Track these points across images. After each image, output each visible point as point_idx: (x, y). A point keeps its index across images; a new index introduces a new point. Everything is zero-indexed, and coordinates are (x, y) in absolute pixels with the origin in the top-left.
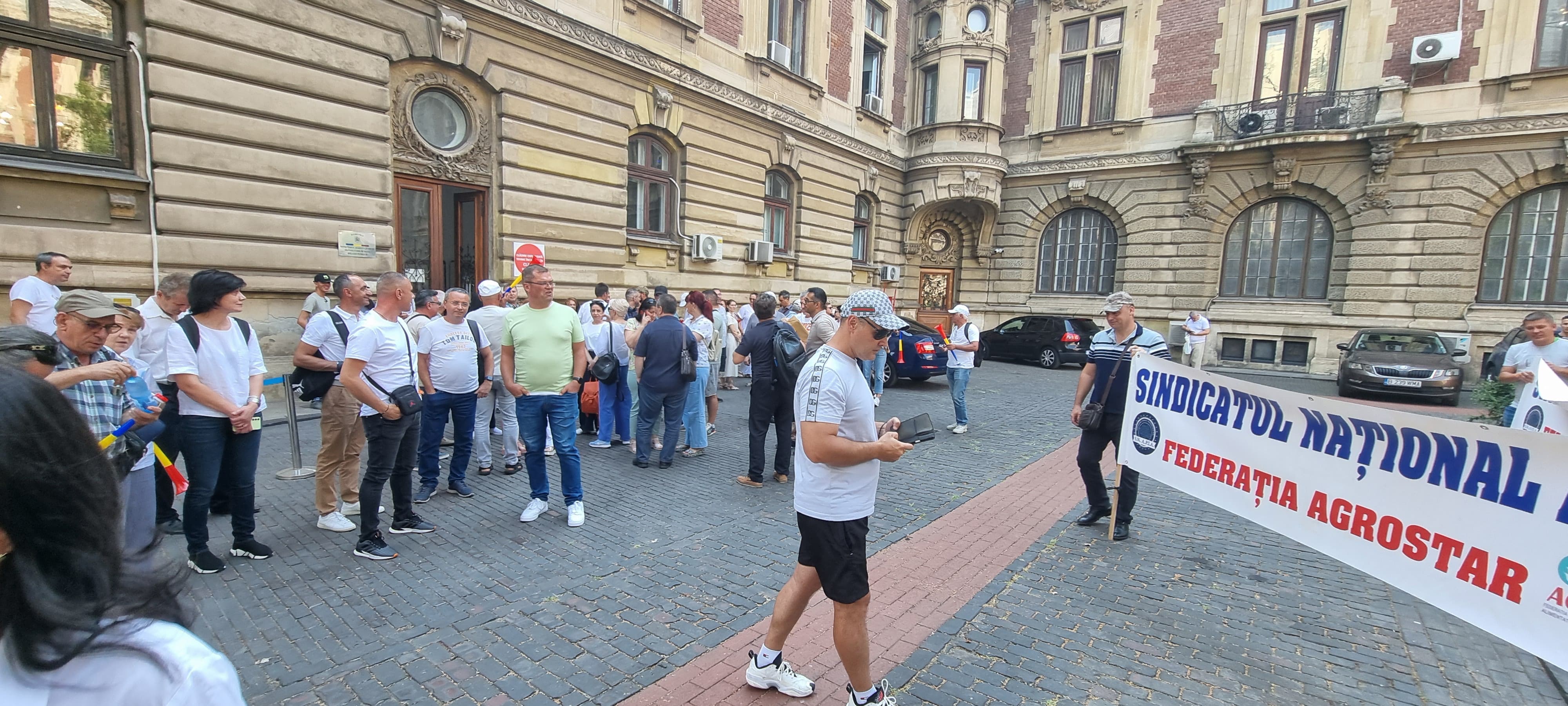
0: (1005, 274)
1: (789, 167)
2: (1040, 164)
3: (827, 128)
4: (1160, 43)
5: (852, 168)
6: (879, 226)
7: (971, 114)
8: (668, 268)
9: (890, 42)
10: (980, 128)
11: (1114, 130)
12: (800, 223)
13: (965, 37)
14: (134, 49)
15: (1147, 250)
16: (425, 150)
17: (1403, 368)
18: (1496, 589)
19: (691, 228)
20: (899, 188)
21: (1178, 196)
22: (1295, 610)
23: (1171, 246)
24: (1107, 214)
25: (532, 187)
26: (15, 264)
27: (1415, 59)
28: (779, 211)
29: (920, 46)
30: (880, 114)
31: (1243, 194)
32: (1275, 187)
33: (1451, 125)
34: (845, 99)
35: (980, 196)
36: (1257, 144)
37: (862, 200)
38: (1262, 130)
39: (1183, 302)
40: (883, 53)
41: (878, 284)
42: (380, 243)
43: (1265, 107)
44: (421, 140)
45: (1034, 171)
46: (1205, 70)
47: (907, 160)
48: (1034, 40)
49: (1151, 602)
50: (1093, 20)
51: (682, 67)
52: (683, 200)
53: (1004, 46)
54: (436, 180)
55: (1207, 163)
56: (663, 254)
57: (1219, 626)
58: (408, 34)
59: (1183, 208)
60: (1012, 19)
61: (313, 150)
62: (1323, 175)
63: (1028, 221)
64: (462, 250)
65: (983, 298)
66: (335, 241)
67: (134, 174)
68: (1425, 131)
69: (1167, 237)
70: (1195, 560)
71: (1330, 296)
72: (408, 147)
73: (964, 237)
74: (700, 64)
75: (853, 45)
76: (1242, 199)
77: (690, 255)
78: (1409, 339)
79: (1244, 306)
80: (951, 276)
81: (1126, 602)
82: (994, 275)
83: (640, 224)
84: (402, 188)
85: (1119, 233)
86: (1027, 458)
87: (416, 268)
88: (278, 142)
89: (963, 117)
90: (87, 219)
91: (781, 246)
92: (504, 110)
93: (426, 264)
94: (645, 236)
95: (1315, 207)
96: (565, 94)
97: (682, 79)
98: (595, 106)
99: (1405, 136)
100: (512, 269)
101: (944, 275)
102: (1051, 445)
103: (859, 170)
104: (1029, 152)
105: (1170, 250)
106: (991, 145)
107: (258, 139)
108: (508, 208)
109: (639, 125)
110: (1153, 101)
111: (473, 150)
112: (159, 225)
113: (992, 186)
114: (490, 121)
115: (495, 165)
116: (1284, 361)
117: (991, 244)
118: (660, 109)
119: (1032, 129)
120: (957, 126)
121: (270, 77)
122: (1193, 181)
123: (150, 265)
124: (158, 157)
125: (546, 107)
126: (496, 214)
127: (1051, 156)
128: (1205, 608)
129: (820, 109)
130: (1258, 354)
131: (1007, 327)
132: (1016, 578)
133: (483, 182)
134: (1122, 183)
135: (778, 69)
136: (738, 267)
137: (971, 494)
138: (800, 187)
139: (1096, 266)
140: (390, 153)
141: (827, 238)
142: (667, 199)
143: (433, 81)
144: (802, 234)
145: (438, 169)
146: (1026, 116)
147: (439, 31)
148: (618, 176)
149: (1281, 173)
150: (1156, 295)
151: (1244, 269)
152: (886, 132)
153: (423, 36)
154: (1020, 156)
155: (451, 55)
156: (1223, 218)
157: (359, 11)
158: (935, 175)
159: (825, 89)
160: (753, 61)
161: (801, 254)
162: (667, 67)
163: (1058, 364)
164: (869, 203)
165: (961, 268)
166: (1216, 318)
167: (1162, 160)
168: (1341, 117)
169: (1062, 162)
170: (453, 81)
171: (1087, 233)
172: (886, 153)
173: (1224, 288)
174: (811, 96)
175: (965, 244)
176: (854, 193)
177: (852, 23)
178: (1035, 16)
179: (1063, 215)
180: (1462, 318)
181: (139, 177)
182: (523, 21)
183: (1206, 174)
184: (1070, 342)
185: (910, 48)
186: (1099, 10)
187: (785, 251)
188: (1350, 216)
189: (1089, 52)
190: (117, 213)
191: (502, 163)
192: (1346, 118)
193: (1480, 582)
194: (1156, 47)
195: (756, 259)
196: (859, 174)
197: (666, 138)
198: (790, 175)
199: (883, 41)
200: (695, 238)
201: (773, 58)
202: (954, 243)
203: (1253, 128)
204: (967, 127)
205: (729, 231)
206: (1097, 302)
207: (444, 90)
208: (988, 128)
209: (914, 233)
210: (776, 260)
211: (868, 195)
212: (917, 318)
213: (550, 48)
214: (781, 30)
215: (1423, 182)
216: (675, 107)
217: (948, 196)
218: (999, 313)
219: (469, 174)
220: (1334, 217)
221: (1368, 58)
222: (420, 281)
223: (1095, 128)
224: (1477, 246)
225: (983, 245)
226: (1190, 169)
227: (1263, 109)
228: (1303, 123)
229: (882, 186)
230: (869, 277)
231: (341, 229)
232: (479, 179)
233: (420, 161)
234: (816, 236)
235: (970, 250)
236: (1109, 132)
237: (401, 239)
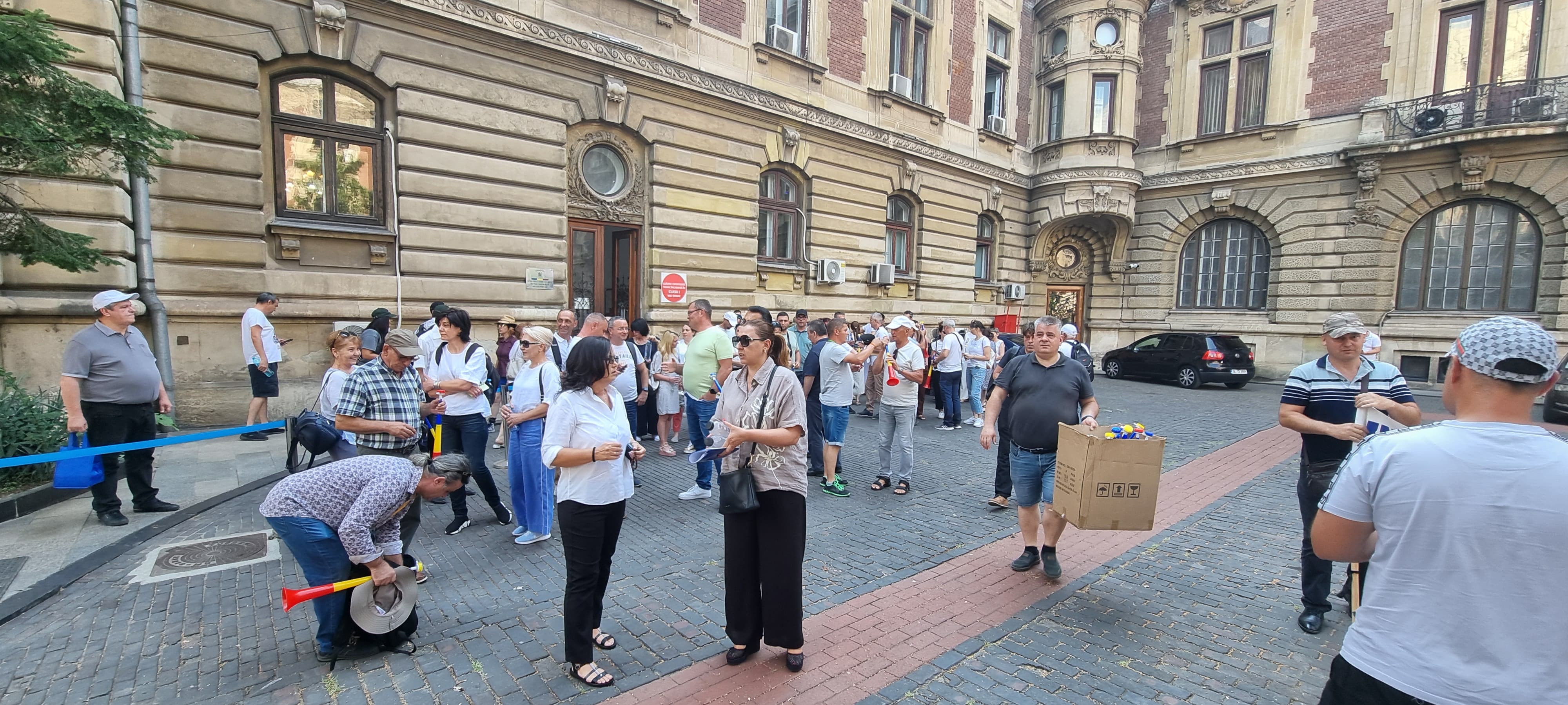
0: (1140, 290)
1: (910, 192)
2: (1179, 174)
3: (948, 152)
4: (1317, 40)
5: (973, 188)
6: (1003, 244)
7: (1100, 127)
8: (794, 291)
9: (1014, 63)
10: (1110, 141)
11: (1264, 136)
12: (922, 244)
13: (1093, 52)
14: (389, 133)
15: (1305, 261)
16: (592, 197)
19: (817, 254)
20: (1023, 205)
21: (1341, 202)
23: (1334, 256)
24: (1258, 224)
25: (677, 224)
26: (310, 301)
28: (900, 234)
29: (1045, 63)
30: (1003, 134)
31: (1423, 197)
32: (1464, 188)
34: (966, 123)
35: (1111, 210)
36: (1439, 142)
37: (985, 219)
38: (1444, 127)
40: (1006, 74)
41: (1002, 302)
42: (557, 278)
43: (1448, 100)
44: (589, 189)
46: (1372, 65)
47: (1031, 178)
48: (1170, 47)
50: (1237, 23)
51: (809, 107)
52: (809, 228)
53: (1136, 56)
54: (600, 222)
55: (1377, 165)
56: (791, 278)
58: (581, 101)
59: (1347, 215)
60: (1145, 28)
61: (509, 203)
62: (1526, 172)
63: (1167, 234)
64: (618, 280)
65: (1117, 314)
66: (523, 276)
67: (386, 230)
69: (1329, 246)
71: (1539, 308)
72: (579, 196)
73: (1095, 253)
74: (826, 102)
75: (974, 69)
76: (1423, 202)
77: (815, 278)
79: (1427, 320)
80: (1081, 293)
82: (1128, 290)
83: (769, 251)
84: (574, 230)
85: (1271, 244)
87: (583, 297)
88: (485, 198)
89: (1091, 131)
90: (356, 266)
91: (903, 268)
92: (655, 159)
93: (591, 295)
94: (773, 262)
95: (1515, 209)
96: (705, 141)
97: (809, 117)
98: (731, 148)
100: (660, 296)
101: (1073, 291)
102: (1174, 463)
103: (981, 191)
104: (1166, 163)
105: (1334, 260)
106: (1124, 158)
107: (471, 198)
108: (657, 243)
109: (770, 163)
110: (1310, 102)
111: (629, 194)
112: (402, 269)
113: (1125, 200)
114: (644, 169)
115: (647, 206)
117: (1124, 259)
118: (789, 147)
119: (1169, 139)
120: (1085, 141)
121: (480, 147)
122: (1359, 186)
123: (396, 300)
124: (403, 216)
125: (689, 152)
126: (648, 249)
127: (1191, 165)
129: (941, 133)
131: (1143, 344)
133: (637, 221)
134: (1273, 191)
135: (899, 100)
136: (860, 289)
138: (922, 210)
139: (1245, 279)
140: (565, 201)
141: (948, 258)
142: (794, 226)
143: (599, 139)
144: (923, 255)
145: (601, 212)
146: (1163, 126)
147: (605, 96)
148: (750, 209)
149: (1471, 173)
150: (1317, 310)
151: (1426, 279)
152: (1010, 151)
153: (592, 102)
154: (1156, 167)
155: (614, 116)
156: (1399, 224)
157: (544, 87)
158: (1062, 191)
159: (946, 115)
160: (876, 95)
161: (922, 275)
162: (795, 108)
163: (1198, 383)
164: (992, 222)
165: (1092, 285)
166: (1392, 333)
167: (1321, 164)
168: (1545, 107)
169: (1203, 171)
170: (615, 137)
171: (1234, 245)
172: (1009, 172)
173: (1402, 301)
174: (932, 123)
175: (1096, 259)
176: (976, 213)
177: (973, 48)
178: (1172, 24)
179: (1207, 226)
181: (390, 232)
182: (672, 81)
183: (1376, 178)
184: (1212, 361)
185: (1035, 67)
186: (1244, 11)
187: (906, 272)
188: (1561, 218)
189: (1233, 57)
190: (375, 260)
191: (652, 204)
192: (1552, 108)
194: (1312, 45)
195: (877, 281)
196: (981, 194)
197: (794, 172)
198: (912, 199)
199: (1006, 62)
200: (820, 262)
201: (894, 90)
202: (1084, 259)
203: (1435, 124)
204: (1096, 142)
205: (851, 255)
206: (1247, 318)
207: (607, 145)
208: (1120, 141)
209: (1040, 251)
210: (897, 281)
211: (991, 214)
213: (694, 102)
214: (903, 63)
216: (802, 143)
217: (1075, 212)
218: (1134, 330)
219: (626, 215)
220: (1541, 219)
222: (586, 308)
223: (1241, 134)
225: (1116, 261)
226: (1357, 173)
227: (1444, 103)
228: (1494, 116)
229: (1007, 205)
230: (993, 296)
231: (529, 266)
232: (634, 219)
233: (588, 206)
234: (937, 257)
235: (1101, 266)
236: (1257, 137)
237: (572, 273)
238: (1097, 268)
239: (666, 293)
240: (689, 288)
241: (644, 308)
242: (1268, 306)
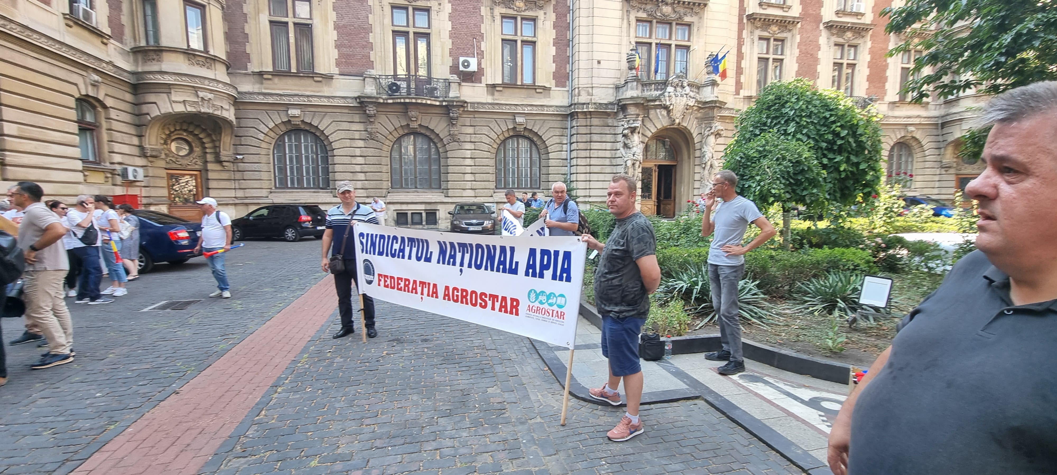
0: (247, 175)
2: (265, 94)
3: (27, 28)
4: (337, 27)
5: (65, 71)
6: (111, 130)
7: (196, 44)
10: (207, 58)
11: (315, 79)
12: (2, 120)
15: (347, 160)
17: (474, 221)
18: (511, 313)
20: (128, 97)
21: (360, 127)
22: (443, 351)
23: (361, 158)
24: (318, 135)
27: (461, 68)
30: (94, 26)
31: (395, 129)
32: (411, 126)
33: (478, 103)
34: (47, 4)
35: (216, 113)
36: (399, 101)
37: (84, 104)
38: (400, 93)
39: (372, 192)
41: (119, 183)
43: (400, 80)
45: (260, 99)
46: (366, 51)
47: (134, 73)
49: (372, 373)
55: (375, 108)
57: (409, 373)
59: (364, 135)
62: (432, 122)
63: (261, 136)
65: (232, 193)
68: (469, 105)
69: (358, 152)
70: (393, 340)
71: (442, 188)
73: (206, 145)
76: (395, 131)
78: (475, 207)
79: (404, 194)
80: (199, 176)
81: (358, 378)
82: (238, 175)
85: (328, 148)
86: (281, 305)
89: (188, 46)
95: (431, 140)
99: (462, 106)
101: (191, 175)
102: (299, 293)
103: (75, 75)
104: (254, 84)
105: (362, 160)
106: (220, 73)
110: (338, 63)
113: (226, 107)
116: (427, 224)
117: (231, 152)
119: (253, 67)
120: (184, 52)
122: (368, 119)
127: (272, 89)
128: (401, 365)
130: (414, 221)
131: (256, 214)
132: (279, 390)
134: (325, 115)
137: (236, 341)
139: (316, 170)
144: (6, 132)
146: (247, 57)
149: (413, 119)
151: (402, 172)
152: (104, 43)
154: (247, 86)
156: (388, 142)
158: (167, 91)
161: (7, 153)
163: (298, 237)
164: (94, 107)
165: (207, 170)
166: (391, 201)
167: (348, 103)
168: (435, 92)
169: (281, 95)
171: (306, 148)
172: (106, 63)
173: (393, 184)
175: (208, 151)
176: (72, 96)
179: (288, 133)
180: (492, 196)
183: (375, 115)
184: (305, 222)
188: (445, 145)
189: (290, 20)
192: (437, 93)
193: (506, 312)
194: (335, 29)
196: (77, 80)
202: (197, 150)
203: (396, 91)
204: (194, 55)
206: (320, 194)
208: (215, 59)
209: (153, 140)
211: (91, 100)
212: (170, 211)
215: (470, 130)
217: (184, 110)
218: (247, 204)
220: (439, 145)
221: (443, 63)
223: (302, 75)
224: (492, 162)
225: (225, 152)
226: (365, 111)
227: (399, 81)
228: (419, 92)
229: (109, 94)
230: (107, 177)
234: (27, 135)
235: (213, 156)
236: (311, 79)
238: (210, 157)
242: (331, 187)
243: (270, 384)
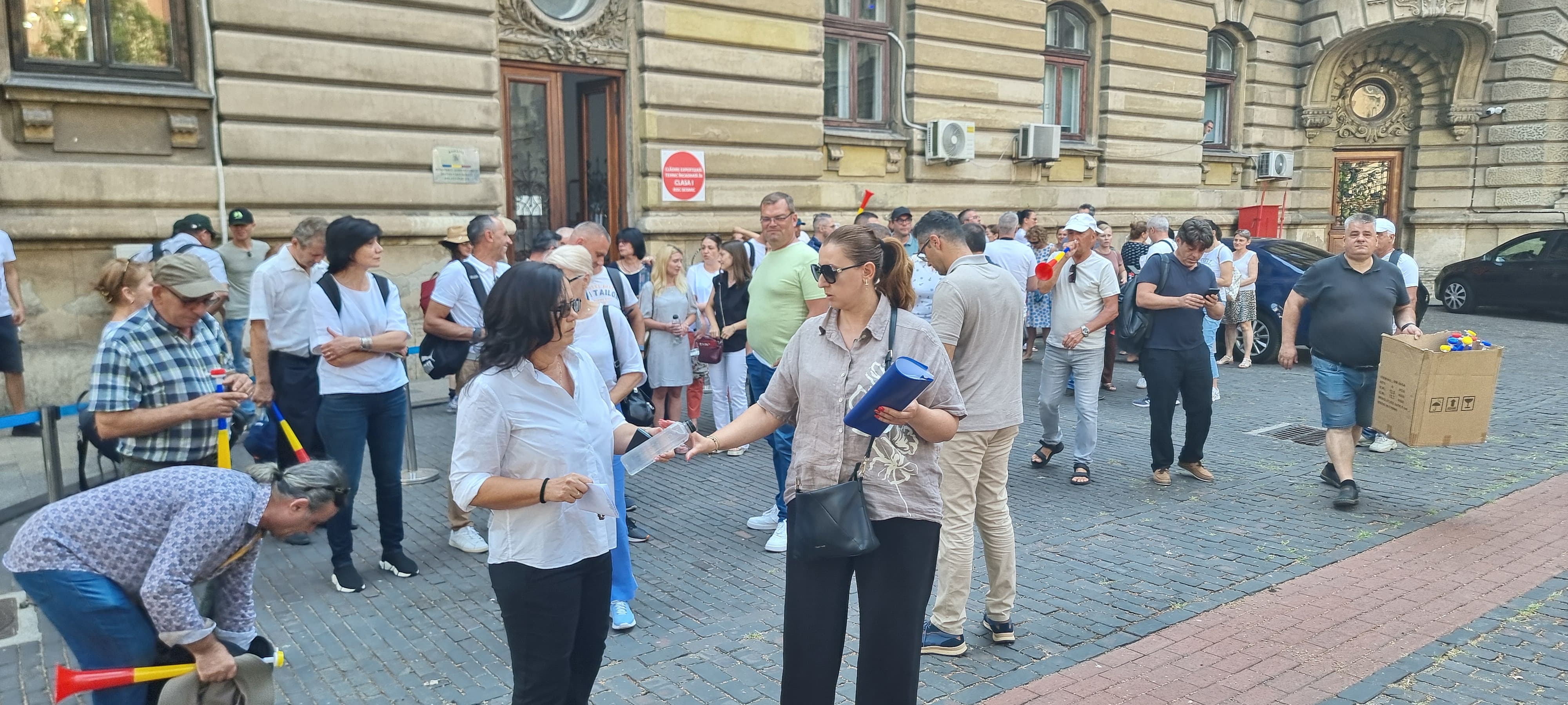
0: (1507, 153)
6: (1254, 81)
8: (888, 178)
12: (1107, 87)
16: (540, 23)
19: (925, 111)
20: (1289, 10)
25: (684, 66)
26: (74, 212)
28: (1070, 70)
35: (1454, 12)
37: (1222, 39)
41: (1252, 183)
42: (485, 163)
44: (534, 9)
52: (910, 66)
54: (554, 66)
56: (880, 156)
61: (399, 37)
64: (589, 166)
65: (1464, 199)
66: (427, 162)
67: (195, 88)
72: (516, 21)
73: (1424, 90)
77: (922, 154)
80: (1397, 162)
82: (1485, 155)
83: (843, 109)
84: (511, 80)
86: (1514, 480)
87: (530, 195)
90: (147, 150)
91: (1075, 130)
93: (544, 190)
94: (851, 128)
100: (660, 190)
101: (1382, 160)
107: (334, 29)
108: (653, 100)
111: (603, 17)
112: (225, 154)
115: (633, 37)
117: (1478, 99)
124: (222, 64)
126: (636, 110)
131: (1510, 251)
132: (1453, 653)
133: (617, 63)
136: (1002, 169)
138: (1107, 26)
140: (494, 31)
141: (1153, 110)
142: (885, 64)
144: (1111, 107)
145: (557, 49)
148: (810, 37)
161: (1109, 141)
164: (1234, 42)
165: (1417, 147)
175: (1424, 102)
176: (1204, 28)
181: (201, 91)
187: (1081, 138)
190: (178, 140)
191: (642, 34)
195: (1030, 154)
198: (1090, 8)
200: (931, 126)
202: (1403, 103)
205: (985, 112)
209: (1321, 90)
210: (1065, 154)
211: (1231, 30)
212: (1329, 241)
217: (1387, 18)
218: (1496, 225)
219: (597, 53)
222: (536, 212)
225: (1463, 103)
229: (1260, 11)
230: (1235, 174)
231: (436, 144)
232: (612, 59)
233: (533, 39)
234: (1136, 108)
235: (1434, 113)
237: (511, 156)
238: (1426, 117)
239: (670, 184)
240: (709, 176)
241: (633, 211)
243: (1438, 635)
